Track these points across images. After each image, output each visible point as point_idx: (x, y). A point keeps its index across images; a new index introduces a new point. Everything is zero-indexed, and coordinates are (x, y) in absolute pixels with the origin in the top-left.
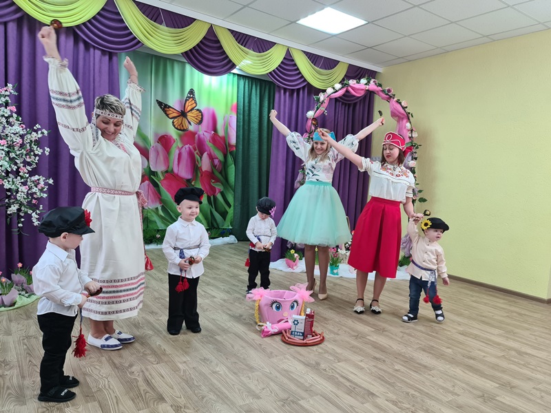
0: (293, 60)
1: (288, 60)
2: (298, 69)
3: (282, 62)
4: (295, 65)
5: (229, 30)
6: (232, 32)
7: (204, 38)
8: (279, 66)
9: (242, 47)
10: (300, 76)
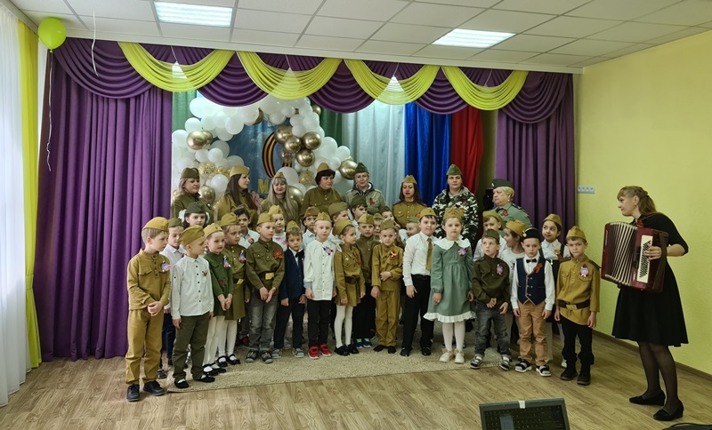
0: (447, 81)
1: (441, 81)
2: (454, 90)
3: (432, 85)
4: (450, 86)
5: (364, 61)
6: (367, 62)
7: (335, 75)
8: (429, 90)
9: (381, 77)
10: (457, 98)
